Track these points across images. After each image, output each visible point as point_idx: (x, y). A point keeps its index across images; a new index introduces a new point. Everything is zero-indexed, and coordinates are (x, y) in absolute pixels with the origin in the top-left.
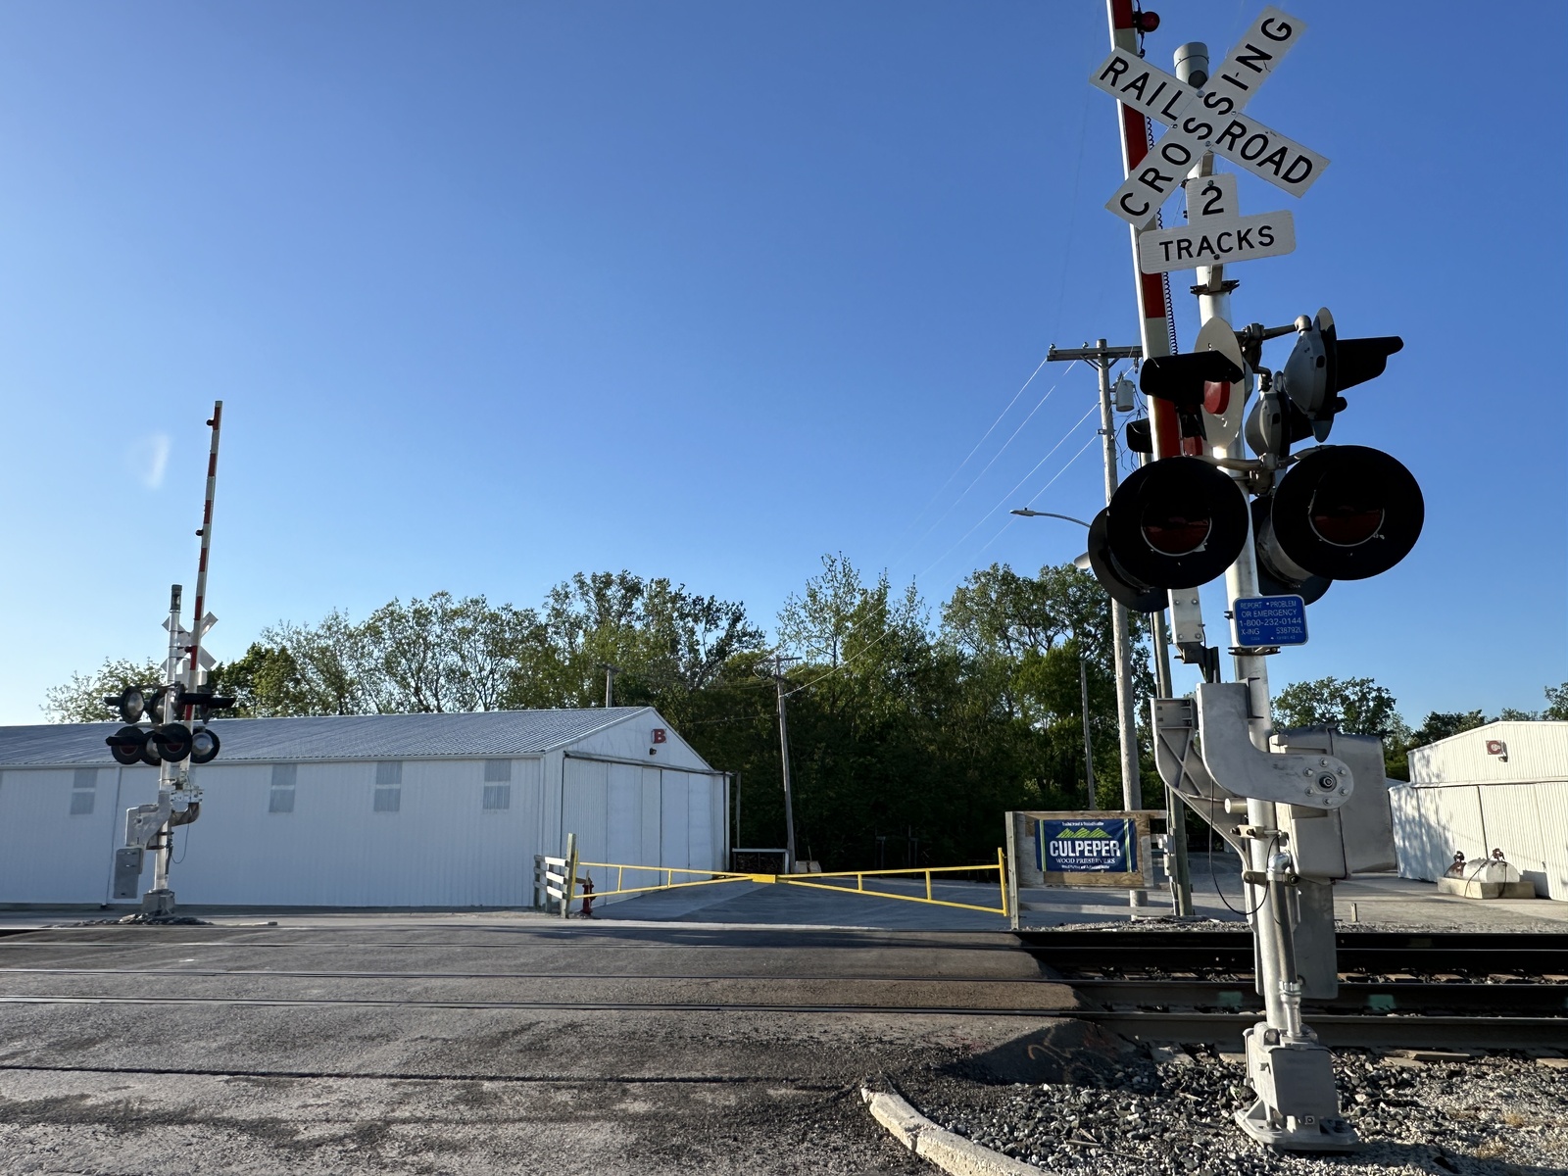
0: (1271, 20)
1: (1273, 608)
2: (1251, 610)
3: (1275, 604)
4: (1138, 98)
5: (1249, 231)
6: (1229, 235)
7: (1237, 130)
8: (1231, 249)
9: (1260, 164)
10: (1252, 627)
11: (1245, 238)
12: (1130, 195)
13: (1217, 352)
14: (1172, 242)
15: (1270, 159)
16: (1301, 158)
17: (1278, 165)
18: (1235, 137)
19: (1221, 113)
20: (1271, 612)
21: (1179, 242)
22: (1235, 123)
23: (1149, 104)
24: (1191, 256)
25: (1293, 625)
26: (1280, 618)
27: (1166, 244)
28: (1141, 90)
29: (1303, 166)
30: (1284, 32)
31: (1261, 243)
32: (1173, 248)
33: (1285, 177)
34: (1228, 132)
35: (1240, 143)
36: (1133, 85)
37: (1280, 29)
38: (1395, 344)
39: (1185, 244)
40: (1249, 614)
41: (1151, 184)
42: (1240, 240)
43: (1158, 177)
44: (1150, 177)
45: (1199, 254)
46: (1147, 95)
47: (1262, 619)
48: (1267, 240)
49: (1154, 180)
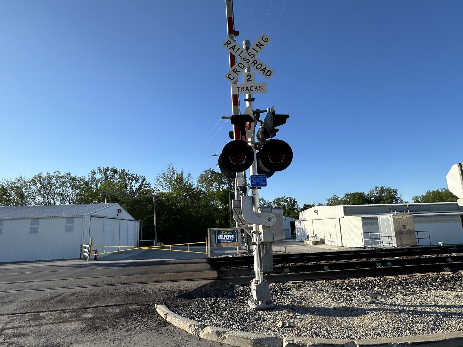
0: (264, 37)
1: (259, 178)
2: (254, 178)
3: (260, 177)
4: (233, 51)
5: (257, 86)
6: (253, 87)
7: (255, 62)
8: (253, 90)
9: (260, 71)
10: (254, 182)
11: (256, 88)
12: (230, 74)
13: (249, 115)
14: (239, 87)
15: (262, 70)
16: (269, 70)
17: (264, 71)
18: (255, 63)
19: (252, 57)
20: (259, 179)
21: (241, 87)
22: (255, 60)
23: (235, 53)
24: (244, 91)
25: (264, 182)
26: (261, 180)
27: (238, 87)
28: (234, 49)
29: (269, 72)
30: (267, 40)
31: (260, 90)
32: (240, 89)
33: (266, 74)
34: (253, 62)
35: (256, 65)
36: (232, 47)
37: (266, 39)
38: (288, 116)
39: (243, 88)
40: (254, 179)
41: (235, 72)
42: (255, 88)
43: (237, 71)
44: (235, 71)
45: (246, 91)
46: (235, 50)
47: (257, 180)
48: (261, 89)
49: (236, 71)
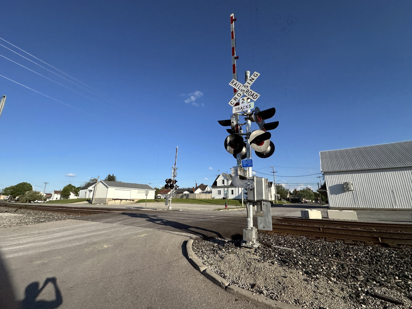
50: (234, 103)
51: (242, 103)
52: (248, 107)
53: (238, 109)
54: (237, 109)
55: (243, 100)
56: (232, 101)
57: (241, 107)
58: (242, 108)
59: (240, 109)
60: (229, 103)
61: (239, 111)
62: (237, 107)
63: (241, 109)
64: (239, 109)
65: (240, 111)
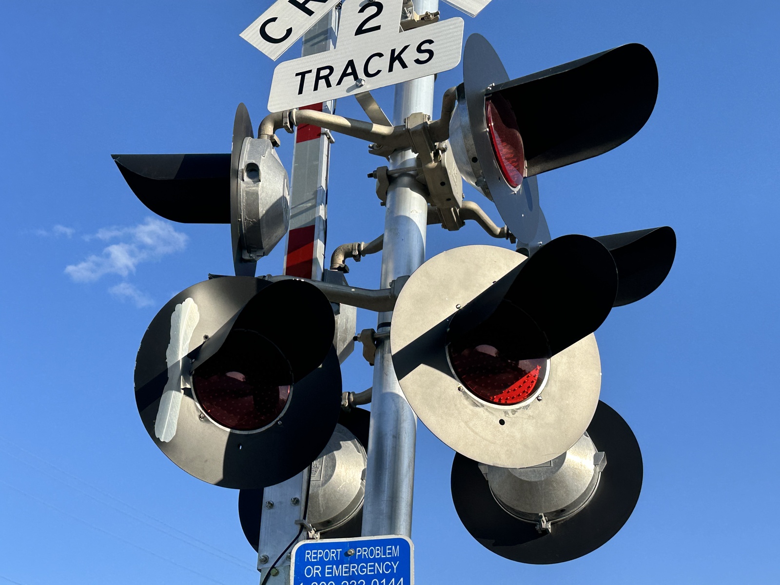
50: (289, 31)
51: (360, 31)
52: (409, 56)
53: (318, 78)
54: (310, 79)
55: (373, 10)
56: (274, 20)
57: (351, 63)
58: (354, 73)
59: (334, 79)
60: (251, 34)
61: (326, 95)
62: (312, 62)
63: (345, 74)
64: (326, 78)
65: (339, 92)
